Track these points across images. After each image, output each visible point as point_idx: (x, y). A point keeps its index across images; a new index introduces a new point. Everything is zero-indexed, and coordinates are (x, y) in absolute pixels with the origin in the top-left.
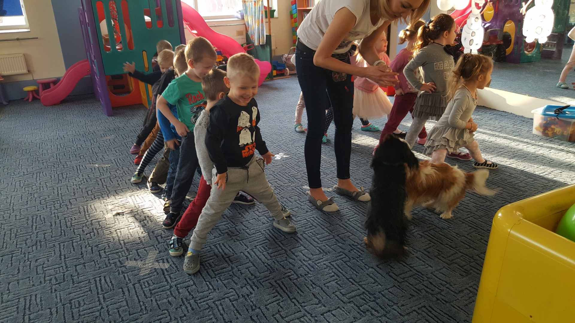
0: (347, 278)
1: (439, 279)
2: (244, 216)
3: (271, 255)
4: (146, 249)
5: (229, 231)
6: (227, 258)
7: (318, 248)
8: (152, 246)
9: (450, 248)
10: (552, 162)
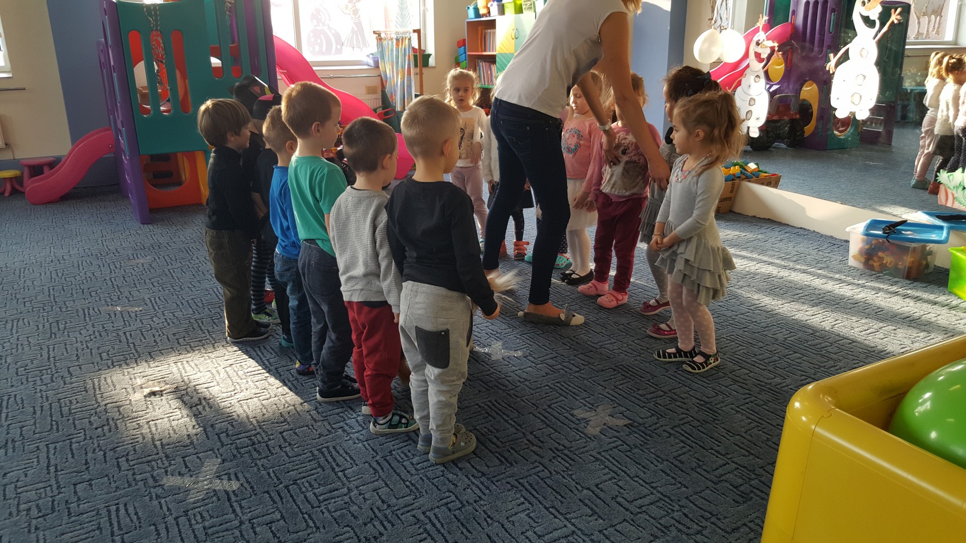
0: (545, 507)
1: (699, 507)
3: (418, 467)
4: (200, 455)
5: (346, 424)
6: (341, 471)
7: (497, 455)
8: (210, 450)
9: (717, 454)
10: (881, 313)
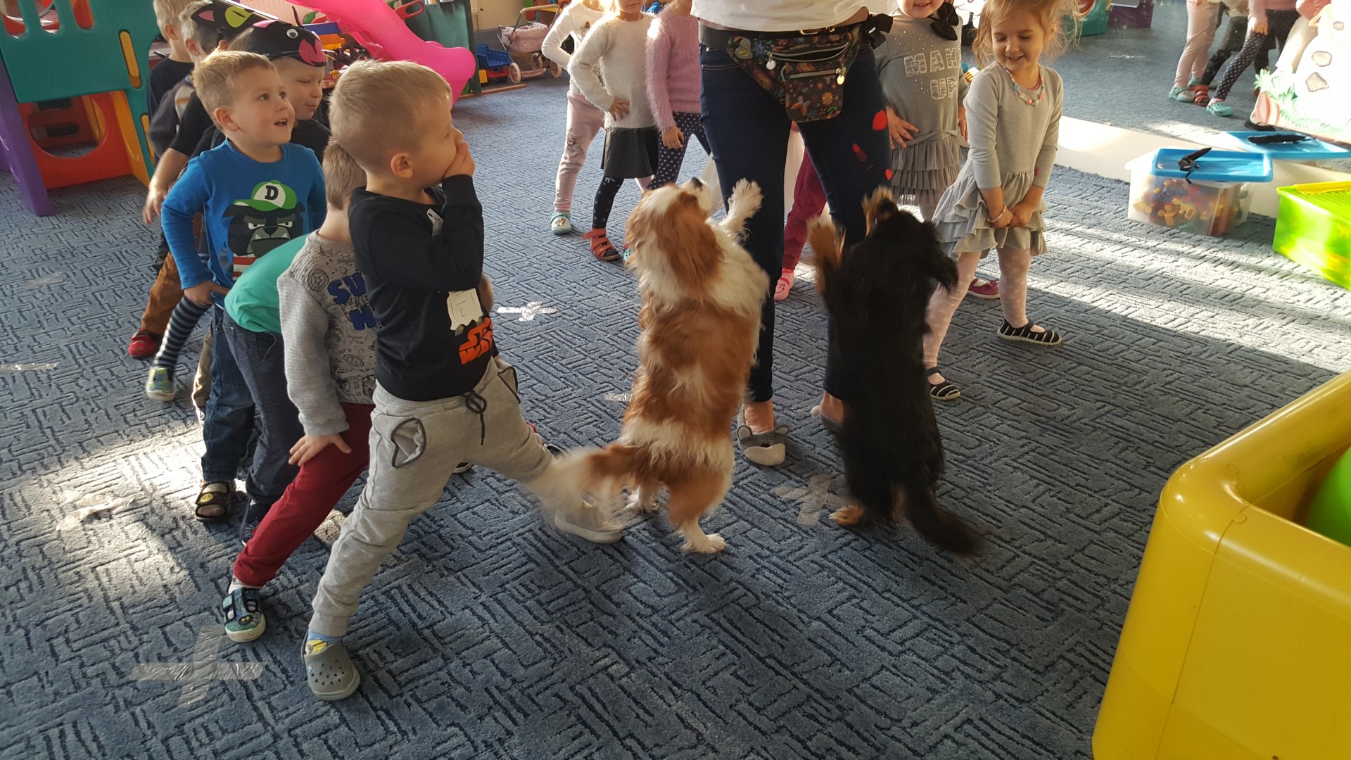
0: (758, 657)
1: (990, 635)
2: (459, 495)
3: (549, 608)
4: (189, 620)
5: (423, 543)
6: (428, 628)
7: (670, 574)
9: (999, 542)
10: (1188, 291)
